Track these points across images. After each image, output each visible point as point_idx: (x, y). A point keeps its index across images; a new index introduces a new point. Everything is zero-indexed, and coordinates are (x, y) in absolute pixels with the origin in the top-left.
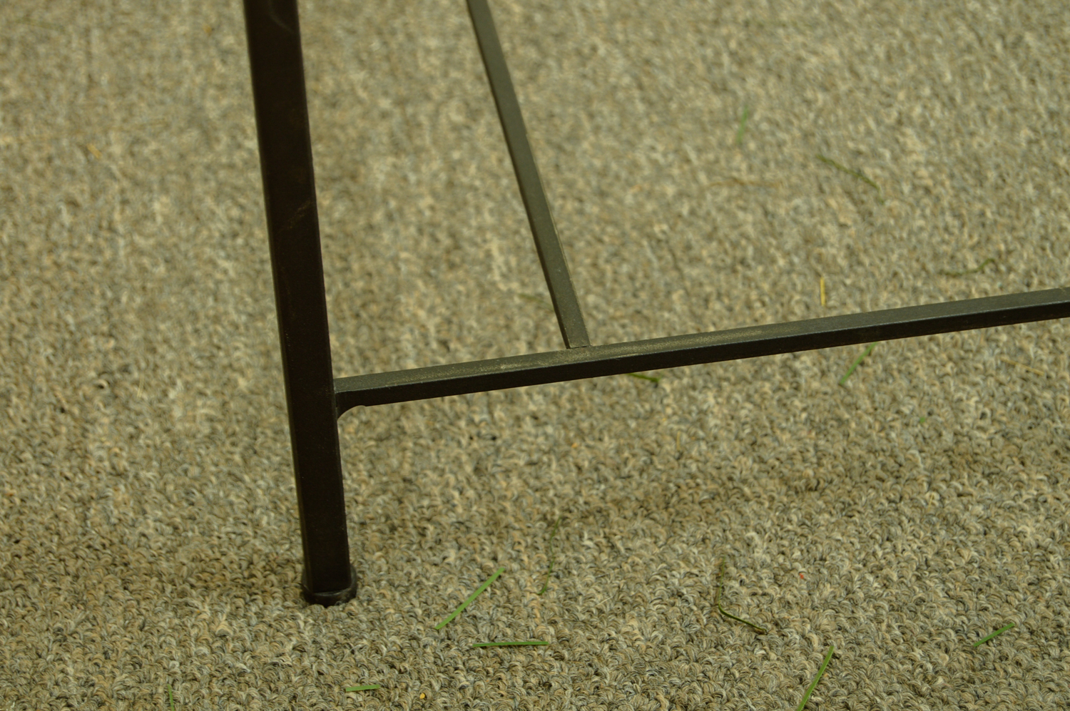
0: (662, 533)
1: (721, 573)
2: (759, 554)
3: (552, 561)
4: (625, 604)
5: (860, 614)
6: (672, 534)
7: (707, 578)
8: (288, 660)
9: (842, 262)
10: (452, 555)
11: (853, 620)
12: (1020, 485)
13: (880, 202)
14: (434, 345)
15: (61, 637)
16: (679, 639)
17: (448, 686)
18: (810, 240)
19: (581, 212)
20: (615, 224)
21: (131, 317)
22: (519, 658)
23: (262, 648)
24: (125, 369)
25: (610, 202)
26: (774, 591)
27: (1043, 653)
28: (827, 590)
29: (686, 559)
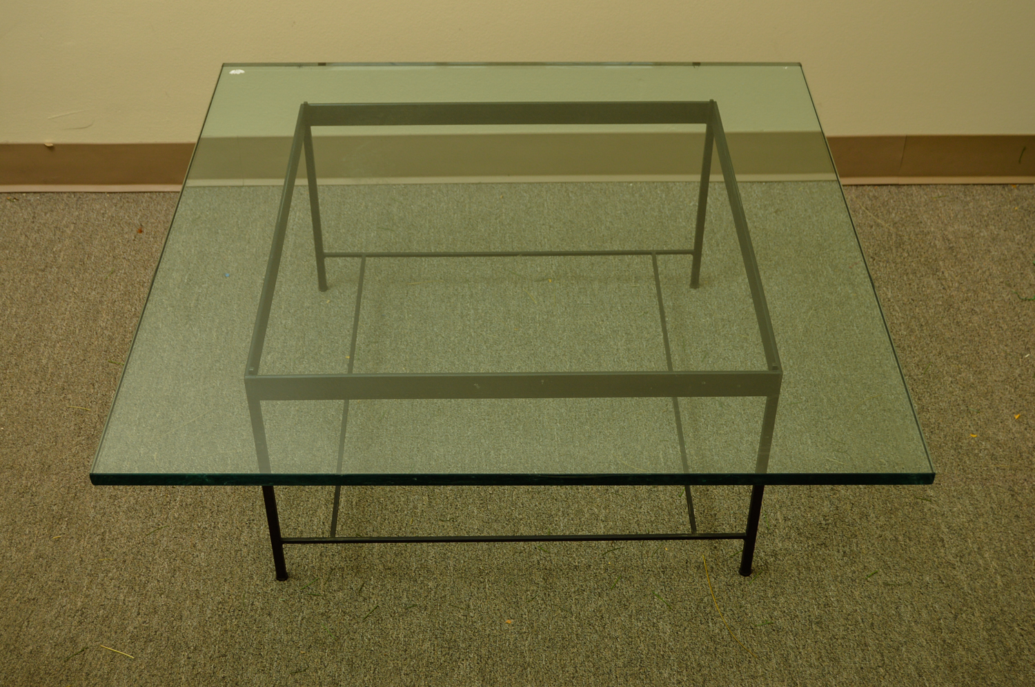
0: (354, 575)
1: (363, 586)
2: (372, 582)
3: (329, 578)
4: (340, 589)
5: (387, 598)
6: (355, 575)
7: (359, 586)
8: (269, 592)
9: (419, 514)
10: (309, 573)
11: (385, 600)
12: (434, 574)
13: (435, 499)
14: (321, 523)
15: (226, 581)
16: (348, 598)
17: (299, 602)
18: (415, 507)
19: (365, 493)
20: (372, 497)
21: (258, 507)
22: (315, 598)
23: (264, 588)
24: (253, 520)
25: (373, 491)
26: (371, 590)
27: (420, 611)
28: (382, 592)
29: (356, 581)
